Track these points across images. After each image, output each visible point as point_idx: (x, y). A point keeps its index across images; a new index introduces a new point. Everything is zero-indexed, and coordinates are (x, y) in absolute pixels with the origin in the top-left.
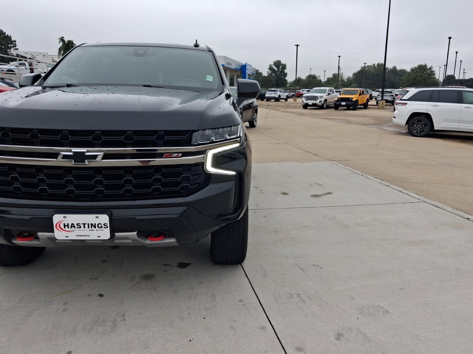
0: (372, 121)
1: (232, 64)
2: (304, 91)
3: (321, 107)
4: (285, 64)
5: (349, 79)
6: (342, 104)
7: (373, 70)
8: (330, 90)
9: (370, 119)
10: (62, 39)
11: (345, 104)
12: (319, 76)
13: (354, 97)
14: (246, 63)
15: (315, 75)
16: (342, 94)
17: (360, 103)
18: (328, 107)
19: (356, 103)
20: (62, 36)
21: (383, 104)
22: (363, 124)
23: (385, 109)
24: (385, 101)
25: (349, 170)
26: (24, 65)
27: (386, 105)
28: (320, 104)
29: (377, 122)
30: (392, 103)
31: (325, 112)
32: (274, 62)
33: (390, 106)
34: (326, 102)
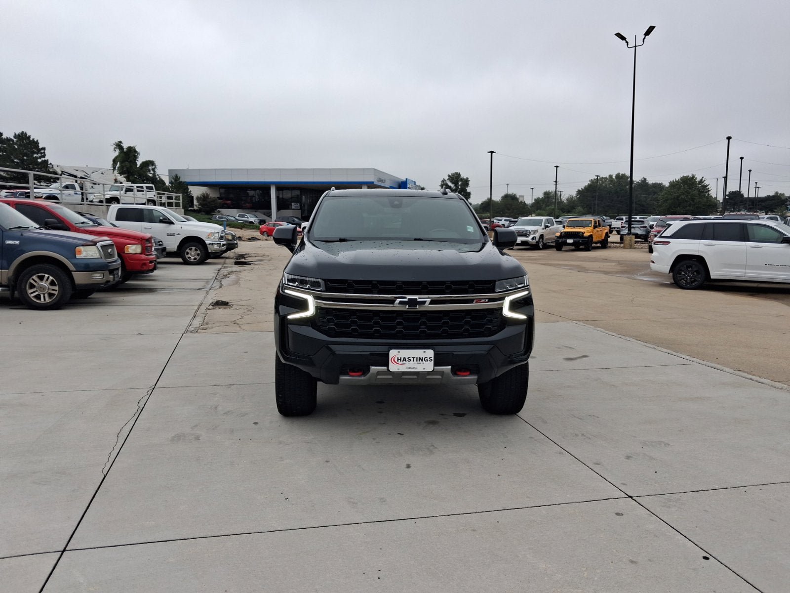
0: (618, 268)
1: (385, 180)
2: (501, 220)
3: (534, 247)
4: (467, 178)
5: (570, 200)
6: (568, 242)
7: (610, 184)
8: (548, 221)
9: (613, 264)
10: (119, 145)
11: (572, 242)
12: (523, 197)
13: (587, 231)
14: (406, 179)
15: (515, 195)
16: (567, 227)
17: (595, 239)
18: (546, 247)
19: (590, 240)
20: (119, 140)
21: (631, 240)
22: (606, 273)
23: (635, 248)
24: (634, 236)
25: (602, 331)
26: (73, 187)
27: (636, 242)
28: (534, 242)
29: (625, 268)
30: (645, 238)
31: (543, 254)
32: (449, 176)
33: (642, 243)
34: (543, 240)
